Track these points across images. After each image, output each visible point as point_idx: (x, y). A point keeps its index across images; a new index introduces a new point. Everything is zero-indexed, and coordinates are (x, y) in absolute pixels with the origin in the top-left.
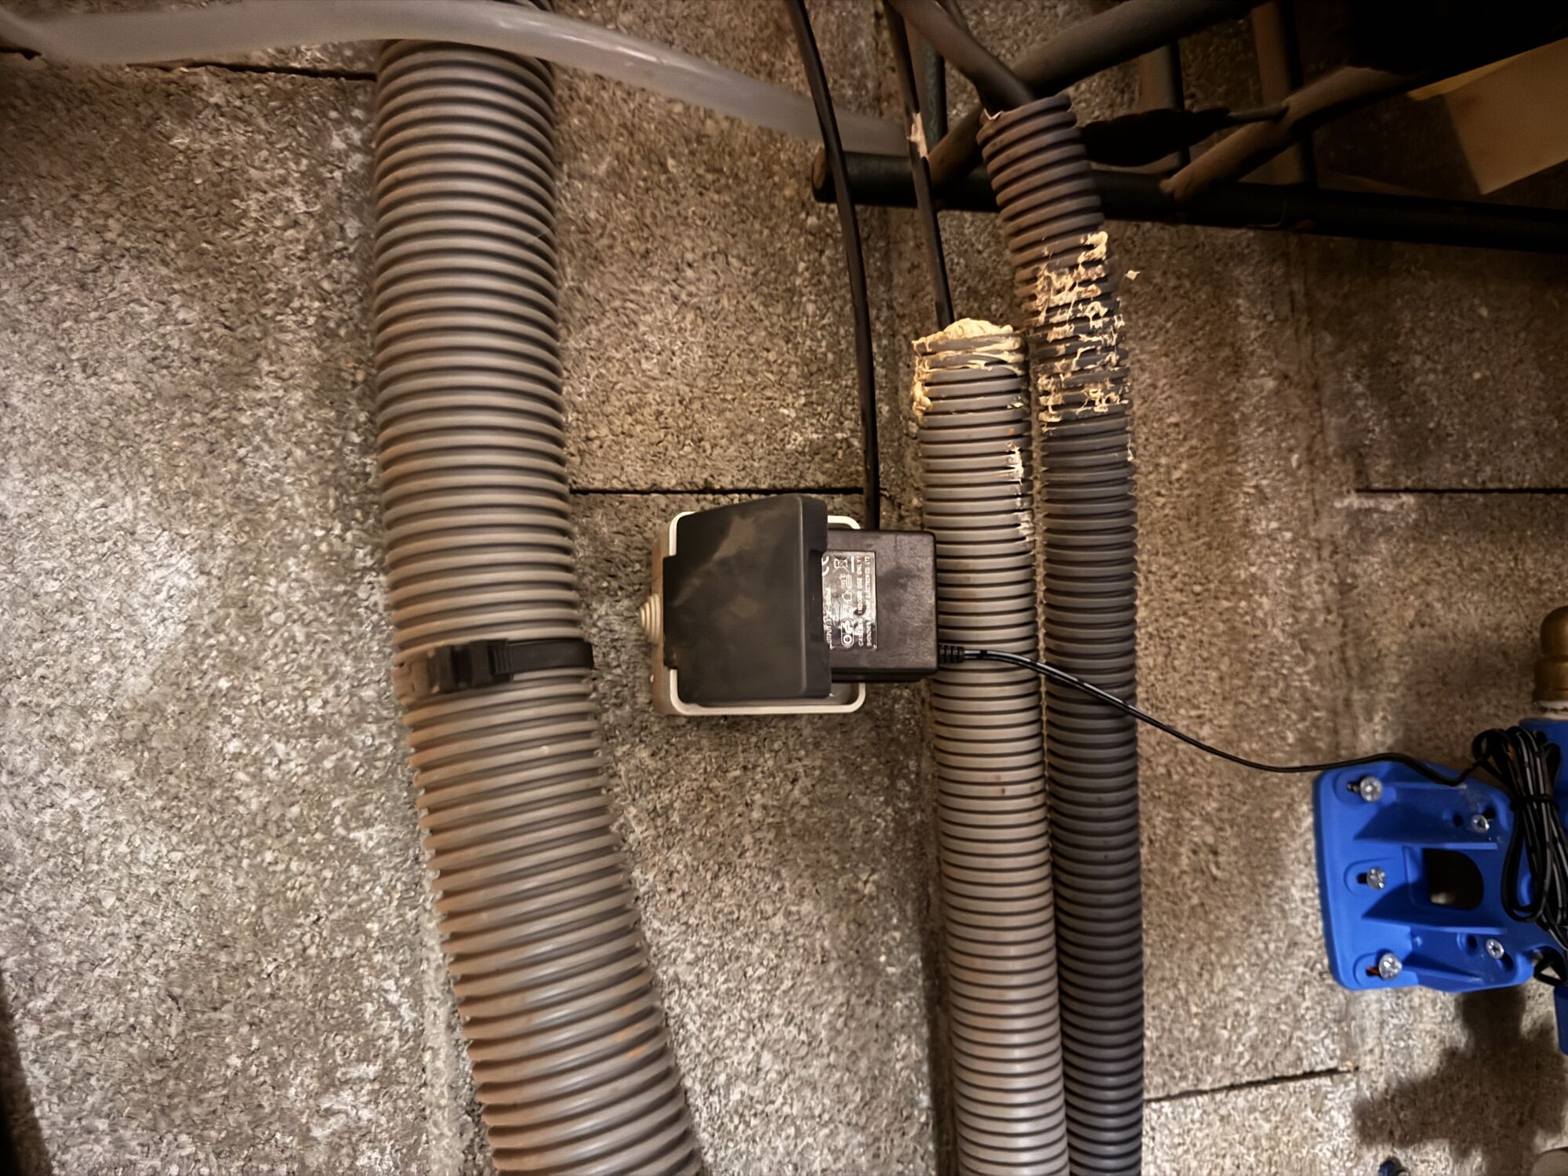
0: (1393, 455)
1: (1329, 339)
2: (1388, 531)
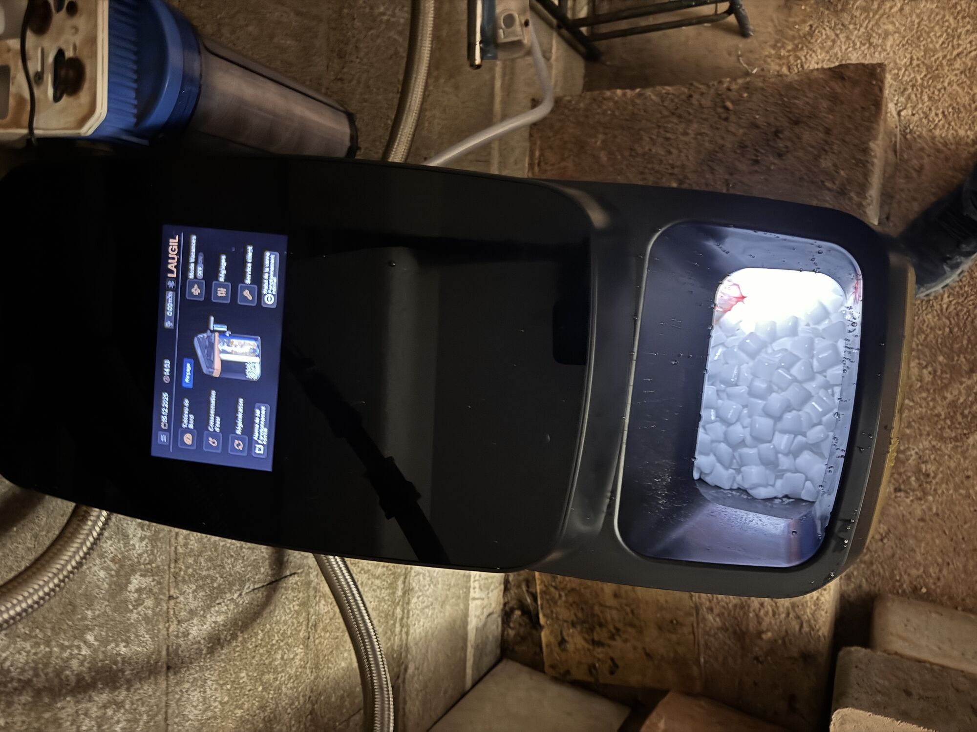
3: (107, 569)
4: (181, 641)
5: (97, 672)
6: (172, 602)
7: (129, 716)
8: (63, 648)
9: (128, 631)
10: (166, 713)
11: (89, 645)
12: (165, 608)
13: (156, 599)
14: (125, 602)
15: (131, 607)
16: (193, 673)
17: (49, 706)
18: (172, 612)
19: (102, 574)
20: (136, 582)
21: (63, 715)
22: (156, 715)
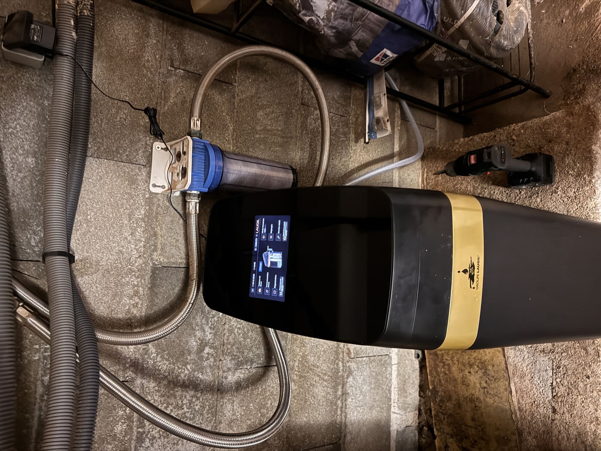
0: (180, 62)
1: (170, 37)
2: (176, 75)
3: (196, 342)
4: (224, 380)
5: (190, 381)
6: (221, 362)
7: (202, 405)
8: (179, 368)
9: (203, 369)
10: (216, 409)
11: (188, 370)
12: (218, 364)
13: (215, 359)
14: (203, 357)
15: (204, 359)
16: (228, 396)
17: (173, 389)
18: (220, 366)
19: (195, 343)
20: (207, 350)
21: (177, 394)
22: (212, 408)
